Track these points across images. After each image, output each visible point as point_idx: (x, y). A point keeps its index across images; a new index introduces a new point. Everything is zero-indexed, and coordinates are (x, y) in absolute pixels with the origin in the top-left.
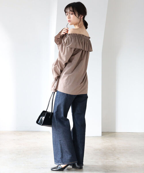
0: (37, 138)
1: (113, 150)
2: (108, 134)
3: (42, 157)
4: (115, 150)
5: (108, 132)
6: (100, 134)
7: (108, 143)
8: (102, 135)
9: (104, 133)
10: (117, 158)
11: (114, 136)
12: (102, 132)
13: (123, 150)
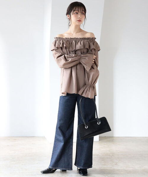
0: (33, 144)
1: (111, 155)
4: (113, 155)
7: (106, 148)
8: (99, 141)
9: (101, 138)
10: (115, 163)
11: (112, 141)
12: (99, 137)
13: (122, 155)
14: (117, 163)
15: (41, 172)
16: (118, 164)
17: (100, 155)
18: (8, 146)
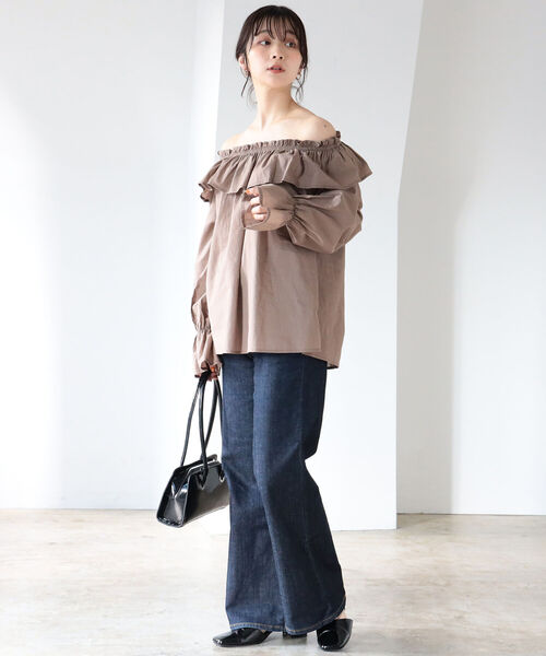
0: (145, 537)
1: (442, 583)
2: (422, 521)
3: (161, 613)
4: (448, 585)
5: (422, 514)
6: (392, 522)
7: (420, 554)
8: (398, 527)
9: (405, 519)
10: (458, 615)
11: (446, 530)
12: (398, 514)
13: (482, 582)
14: (465, 612)
15: (215, 640)
16: (466, 616)
17: (401, 582)
18: (52, 544)
